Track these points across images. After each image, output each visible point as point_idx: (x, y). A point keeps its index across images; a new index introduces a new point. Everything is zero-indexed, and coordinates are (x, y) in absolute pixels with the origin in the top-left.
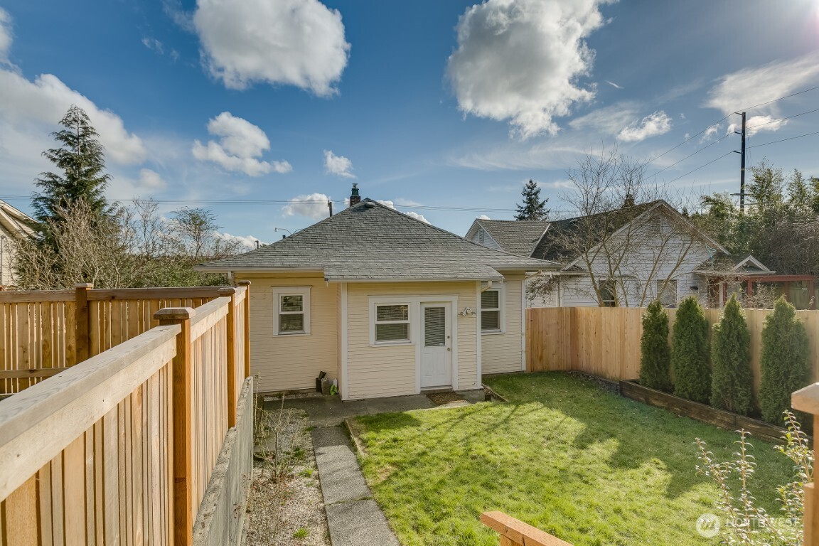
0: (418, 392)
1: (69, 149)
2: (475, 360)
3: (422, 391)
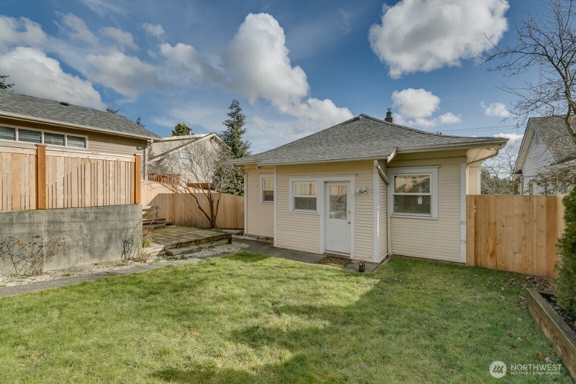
0: (322, 253)
1: (232, 119)
2: (371, 235)
3: (324, 253)
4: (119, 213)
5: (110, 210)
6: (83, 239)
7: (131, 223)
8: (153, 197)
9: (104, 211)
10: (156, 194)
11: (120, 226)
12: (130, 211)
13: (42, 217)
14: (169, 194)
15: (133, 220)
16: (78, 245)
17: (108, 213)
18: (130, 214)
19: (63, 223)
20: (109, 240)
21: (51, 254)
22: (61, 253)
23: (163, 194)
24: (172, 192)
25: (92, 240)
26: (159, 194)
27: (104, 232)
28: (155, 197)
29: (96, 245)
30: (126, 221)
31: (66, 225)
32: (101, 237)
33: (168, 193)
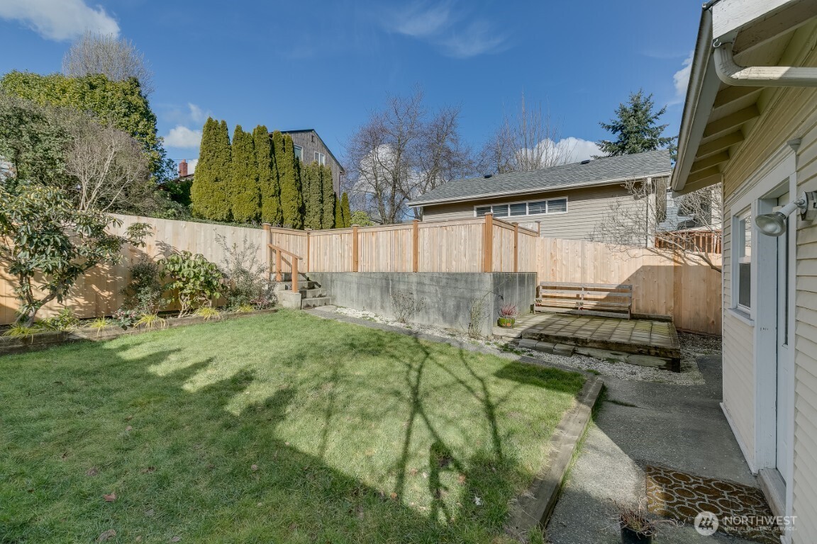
4: (466, 281)
5: (458, 277)
6: (438, 302)
7: (478, 294)
8: (633, 271)
9: (454, 278)
10: (639, 267)
11: (468, 295)
12: (477, 280)
13: (414, 279)
14: (666, 268)
15: (480, 290)
16: (434, 307)
17: (456, 280)
18: (477, 283)
19: (425, 285)
20: (458, 307)
21: (418, 310)
22: (424, 311)
23: (652, 267)
24: (672, 264)
25: (445, 304)
26: (643, 267)
27: (453, 299)
28: (637, 272)
29: (447, 311)
30: (473, 291)
31: (427, 287)
32: (451, 303)
33: (662, 264)
